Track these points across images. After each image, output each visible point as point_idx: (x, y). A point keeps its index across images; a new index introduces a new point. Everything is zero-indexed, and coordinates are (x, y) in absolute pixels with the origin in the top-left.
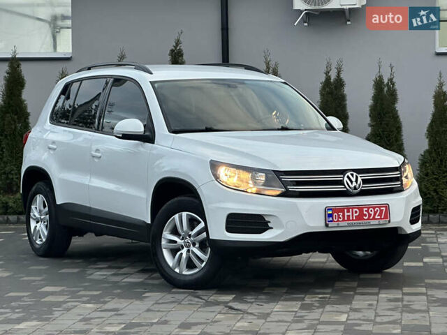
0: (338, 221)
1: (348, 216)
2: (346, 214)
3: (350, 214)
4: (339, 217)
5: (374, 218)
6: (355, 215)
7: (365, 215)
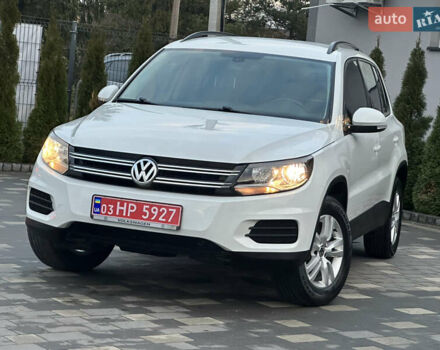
0: (106, 214)
1: (121, 211)
2: (119, 208)
3: (124, 208)
4: (108, 210)
5: (156, 220)
6: (130, 211)
7: (145, 214)
